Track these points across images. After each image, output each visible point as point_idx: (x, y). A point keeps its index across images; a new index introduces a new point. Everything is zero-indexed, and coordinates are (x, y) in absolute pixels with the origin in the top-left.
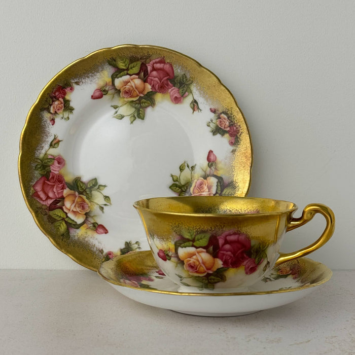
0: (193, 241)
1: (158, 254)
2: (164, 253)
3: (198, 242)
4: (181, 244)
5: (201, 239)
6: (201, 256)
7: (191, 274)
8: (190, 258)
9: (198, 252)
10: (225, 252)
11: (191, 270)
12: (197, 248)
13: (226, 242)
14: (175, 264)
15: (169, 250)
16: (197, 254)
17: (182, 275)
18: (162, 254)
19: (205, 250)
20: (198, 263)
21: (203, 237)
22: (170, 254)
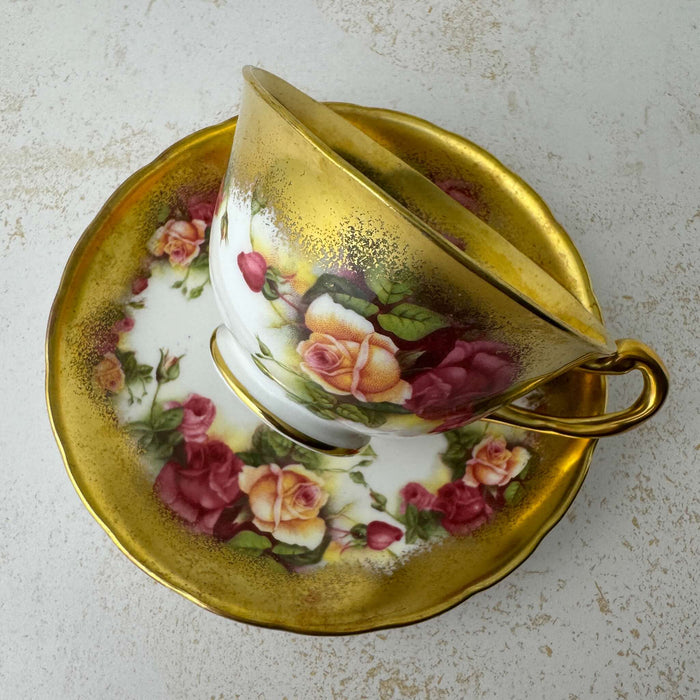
0: (386, 309)
1: (241, 257)
2: (265, 273)
3: (395, 319)
4: (340, 290)
5: (413, 318)
6: (371, 353)
7: (304, 369)
8: (337, 339)
9: (372, 342)
10: (440, 380)
11: (313, 363)
12: (379, 329)
13: (467, 363)
14: (278, 320)
15: (290, 277)
16: (365, 343)
17: (273, 351)
18: (253, 266)
19: (395, 349)
20: (347, 362)
21: (420, 317)
22: (282, 289)
